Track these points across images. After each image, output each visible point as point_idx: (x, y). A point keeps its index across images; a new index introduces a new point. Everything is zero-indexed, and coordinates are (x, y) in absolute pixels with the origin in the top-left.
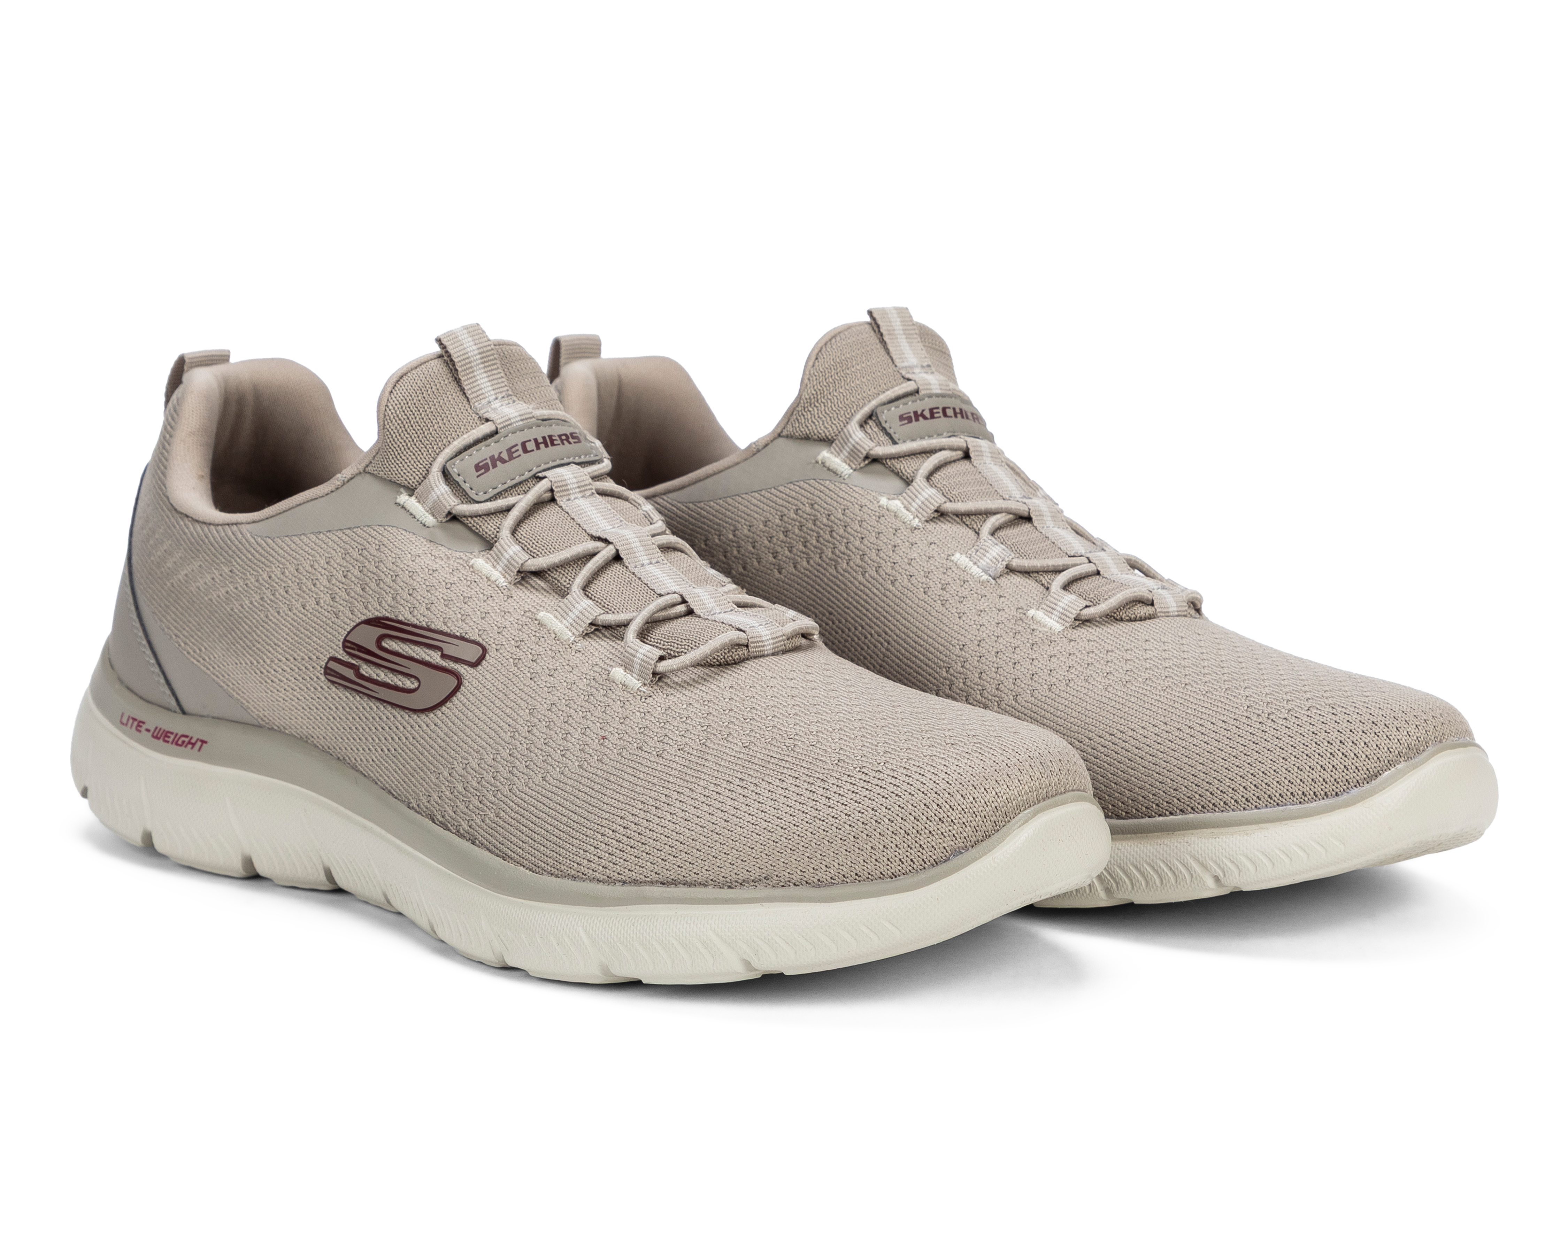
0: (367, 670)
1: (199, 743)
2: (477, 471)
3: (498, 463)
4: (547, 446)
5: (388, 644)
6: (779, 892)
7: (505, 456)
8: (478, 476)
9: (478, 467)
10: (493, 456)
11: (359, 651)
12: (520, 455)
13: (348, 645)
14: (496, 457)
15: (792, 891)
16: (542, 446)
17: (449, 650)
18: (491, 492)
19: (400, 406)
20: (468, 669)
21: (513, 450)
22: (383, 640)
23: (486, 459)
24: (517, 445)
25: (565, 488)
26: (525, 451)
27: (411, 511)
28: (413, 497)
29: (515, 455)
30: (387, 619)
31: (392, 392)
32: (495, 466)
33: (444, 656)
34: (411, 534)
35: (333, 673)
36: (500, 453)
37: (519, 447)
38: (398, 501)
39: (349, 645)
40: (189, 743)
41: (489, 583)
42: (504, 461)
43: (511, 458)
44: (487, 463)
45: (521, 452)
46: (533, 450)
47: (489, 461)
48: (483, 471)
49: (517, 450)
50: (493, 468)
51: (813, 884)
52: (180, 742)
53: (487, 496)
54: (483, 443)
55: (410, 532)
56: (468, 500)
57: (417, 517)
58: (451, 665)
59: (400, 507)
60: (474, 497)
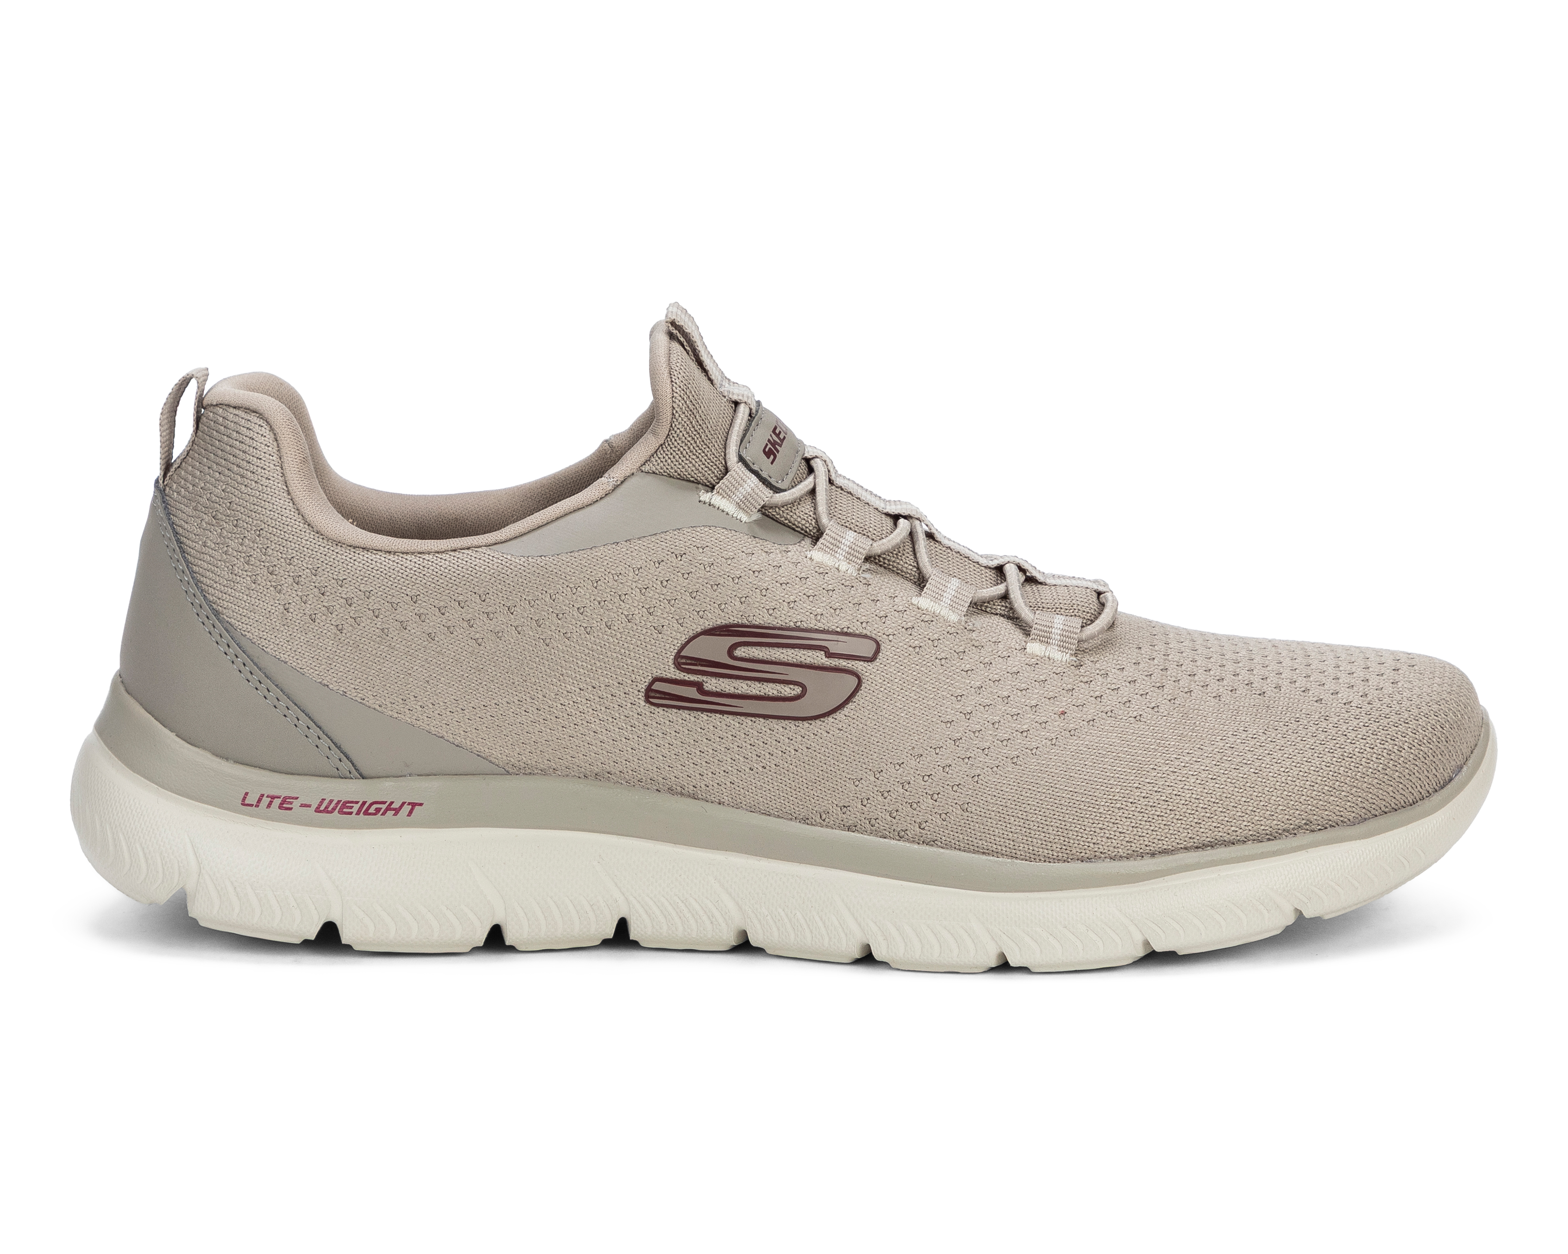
0: (712, 684)
1: (407, 808)
2: (768, 458)
5: (740, 652)
6: (1319, 836)
8: (772, 463)
9: (768, 453)
11: (702, 665)
13: (681, 661)
15: (1330, 833)
17: (834, 648)
20: (864, 665)
22: (735, 649)
24: (776, 426)
27: (721, 507)
28: (716, 494)
30: (738, 625)
33: (829, 655)
34: (733, 532)
35: (658, 695)
38: (699, 498)
39: (684, 661)
40: (388, 809)
41: (841, 573)
47: (769, 446)
48: (771, 457)
51: (1348, 822)
52: (372, 810)
55: (731, 530)
56: (777, 490)
57: (731, 514)
58: (843, 663)
59: (707, 505)
60: (779, 485)
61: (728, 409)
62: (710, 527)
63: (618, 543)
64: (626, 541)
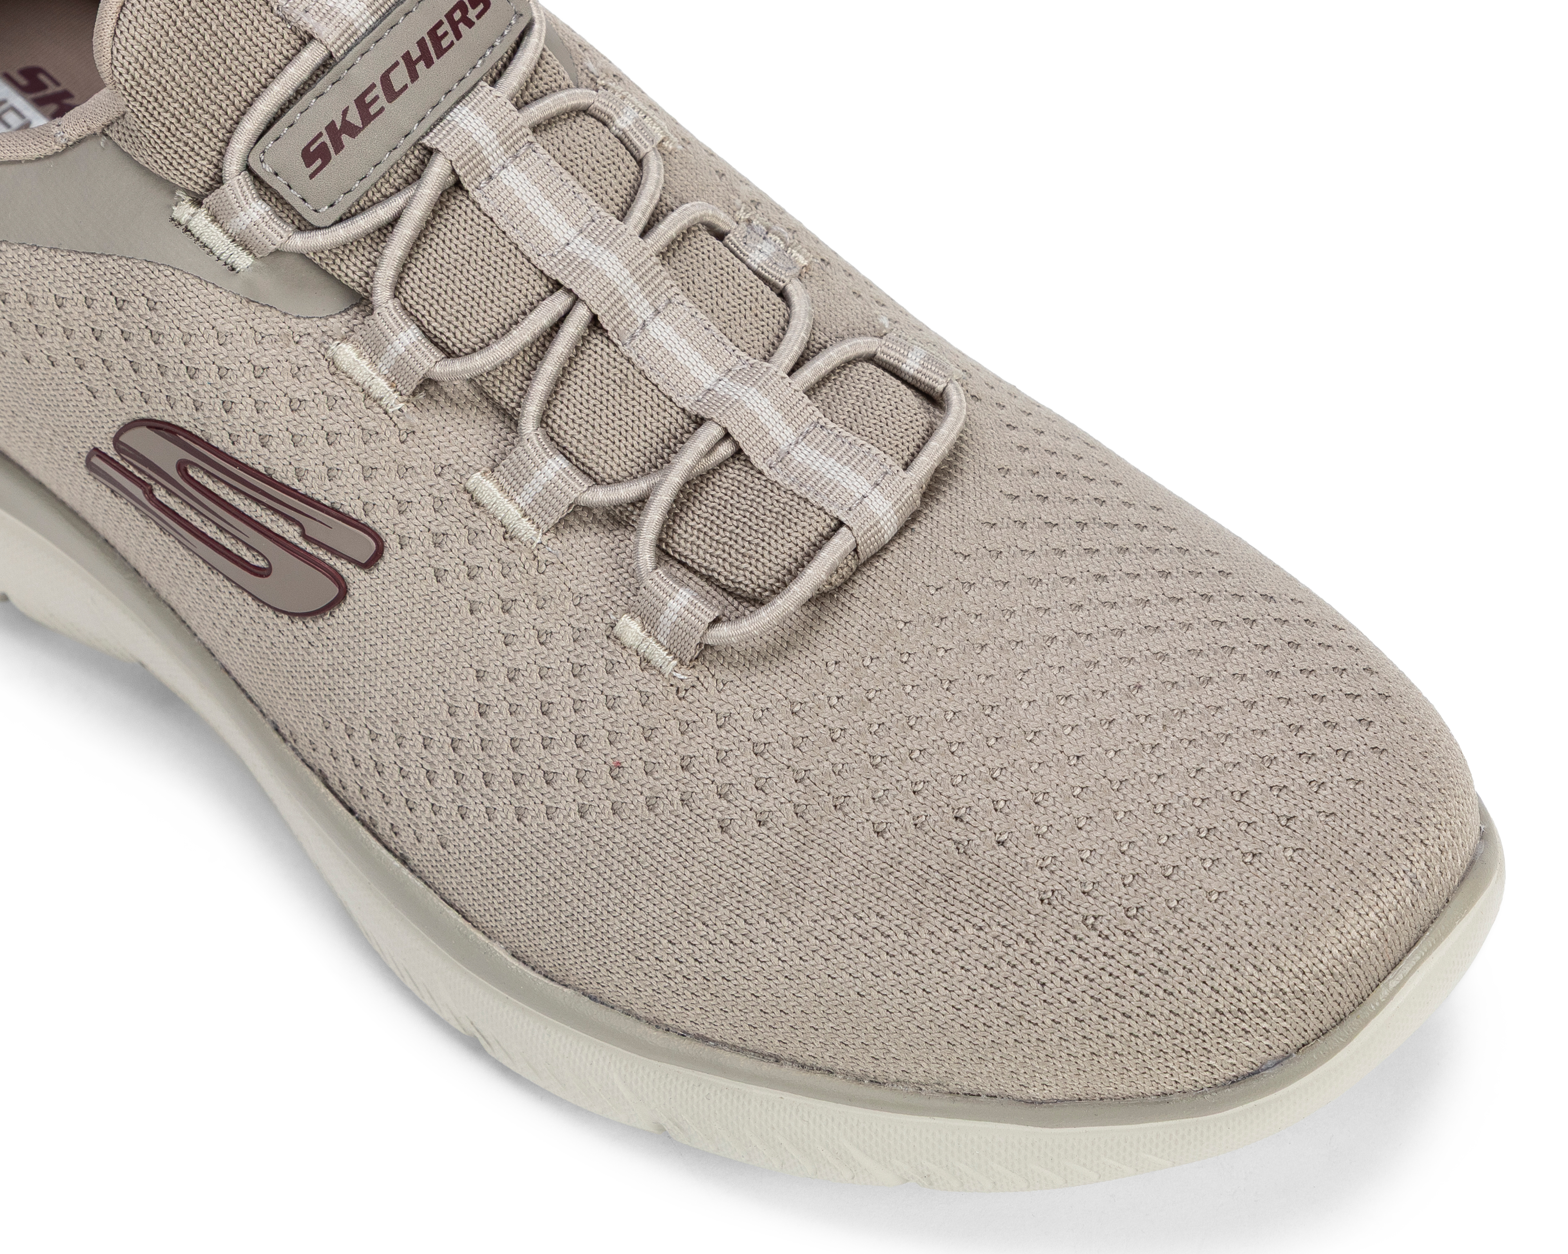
2: (308, 165)
3: (345, 138)
4: (429, 63)
7: (354, 117)
8: (312, 176)
9: (308, 156)
10: (333, 123)
12: (382, 110)
13: (123, 446)
14: (338, 125)
16: (421, 66)
18: (344, 204)
19: (138, 66)
20: (355, 572)
21: (368, 99)
22: (188, 467)
23: (320, 135)
24: (373, 86)
25: (475, 154)
26: (392, 94)
27: (204, 238)
28: (203, 211)
29: (373, 110)
30: (190, 436)
31: (119, 19)
32: (338, 147)
33: (304, 535)
34: (211, 288)
36: (345, 112)
37: (378, 91)
38: (176, 215)
41: (369, 402)
42: (353, 131)
43: (367, 118)
44: (324, 144)
45: (382, 101)
46: (406, 87)
47: (325, 138)
48: (319, 162)
49: (376, 98)
50: (337, 151)
53: (336, 213)
54: (309, 95)
55: (207, 283)
56: (304, 226)
57: (218, 253)
58: (321, 554)
59: (181, 228)
60: (313, 218)
61: (285, 42)
62: (174, 269)
63: (38, 248)
64: (50, 249)
